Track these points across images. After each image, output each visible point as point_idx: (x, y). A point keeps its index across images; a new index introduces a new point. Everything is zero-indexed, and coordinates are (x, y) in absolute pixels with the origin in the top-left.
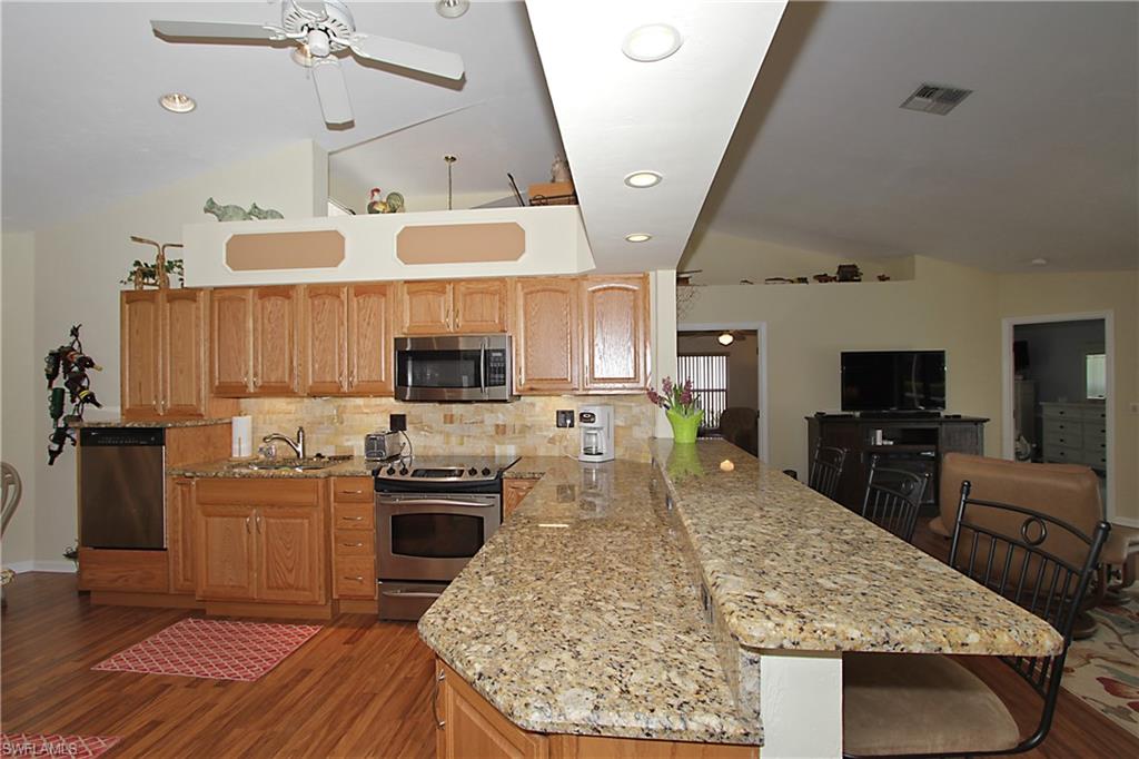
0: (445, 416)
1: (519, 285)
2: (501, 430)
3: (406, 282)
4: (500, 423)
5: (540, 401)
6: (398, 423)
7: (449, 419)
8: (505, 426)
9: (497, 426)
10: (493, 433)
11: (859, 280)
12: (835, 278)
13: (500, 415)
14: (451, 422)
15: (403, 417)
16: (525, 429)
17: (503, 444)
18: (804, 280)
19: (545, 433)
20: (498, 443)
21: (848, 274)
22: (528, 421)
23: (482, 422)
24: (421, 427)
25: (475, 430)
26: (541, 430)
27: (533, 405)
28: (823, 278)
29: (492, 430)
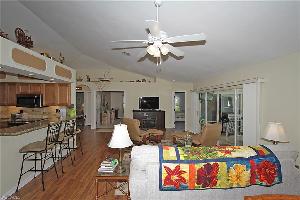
0: (32, 110)
1: (44, 85)
2: (44, 113)
3: (20, 83)
4: (44, 111)
5: (53, 107)
6: (22, 112)
7: (33, 111)
8: (45, 112)
9: (43, 112)
10: (43, 114)
11: (146, 82)
12: (141, 81)
13: (44, 110)
14: (34, 111)
15: (23, 110)
16: (49, 113)
17: (45, 116)
18: (134, 82)
19: (53, 114)
20: (44, 116)
21: (144, 81)
22: (50, 111)
23: (40, 111)
24: (26, 112)
25: (38, 113)
26: (53, 113)
27: (51, 108)
28: (138, 81)
29: (42, 113)
